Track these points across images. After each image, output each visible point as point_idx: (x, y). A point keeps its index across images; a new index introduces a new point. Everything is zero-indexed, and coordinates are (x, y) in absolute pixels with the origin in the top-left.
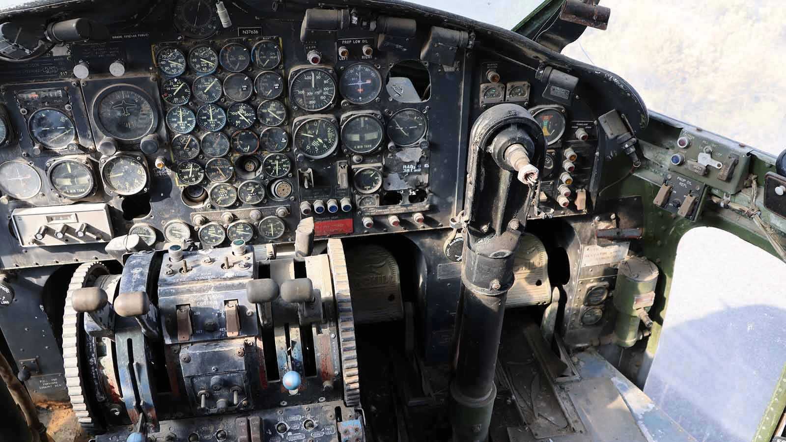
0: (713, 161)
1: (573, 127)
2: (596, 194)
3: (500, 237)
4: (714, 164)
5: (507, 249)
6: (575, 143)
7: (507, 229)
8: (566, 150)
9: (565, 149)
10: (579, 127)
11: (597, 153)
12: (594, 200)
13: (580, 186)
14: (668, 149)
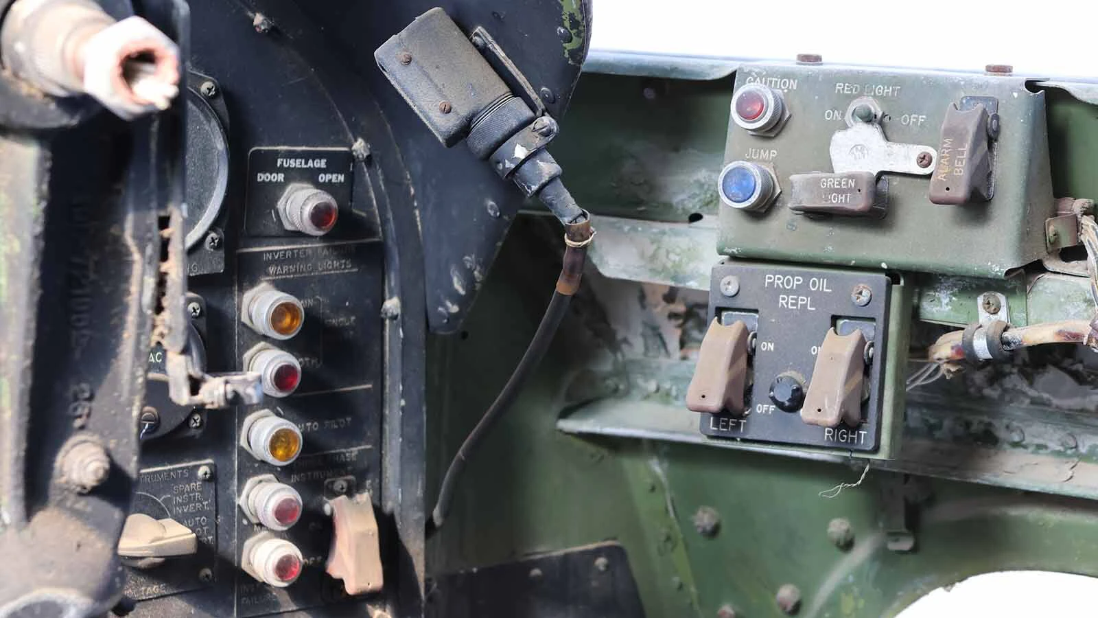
0: (896, 147)
1: (261, 177)
2: (418, 515)
3: (27, 534)
4: (904, 158)
5: (65, 585)
6: (283, 260)
7: (54, 495)
8: (248, 296)
9: (242, 290)
10: (292, 175)
11: (392, 304)
12: (415, 545)
13: (340, 483)
14: (696, 217)
